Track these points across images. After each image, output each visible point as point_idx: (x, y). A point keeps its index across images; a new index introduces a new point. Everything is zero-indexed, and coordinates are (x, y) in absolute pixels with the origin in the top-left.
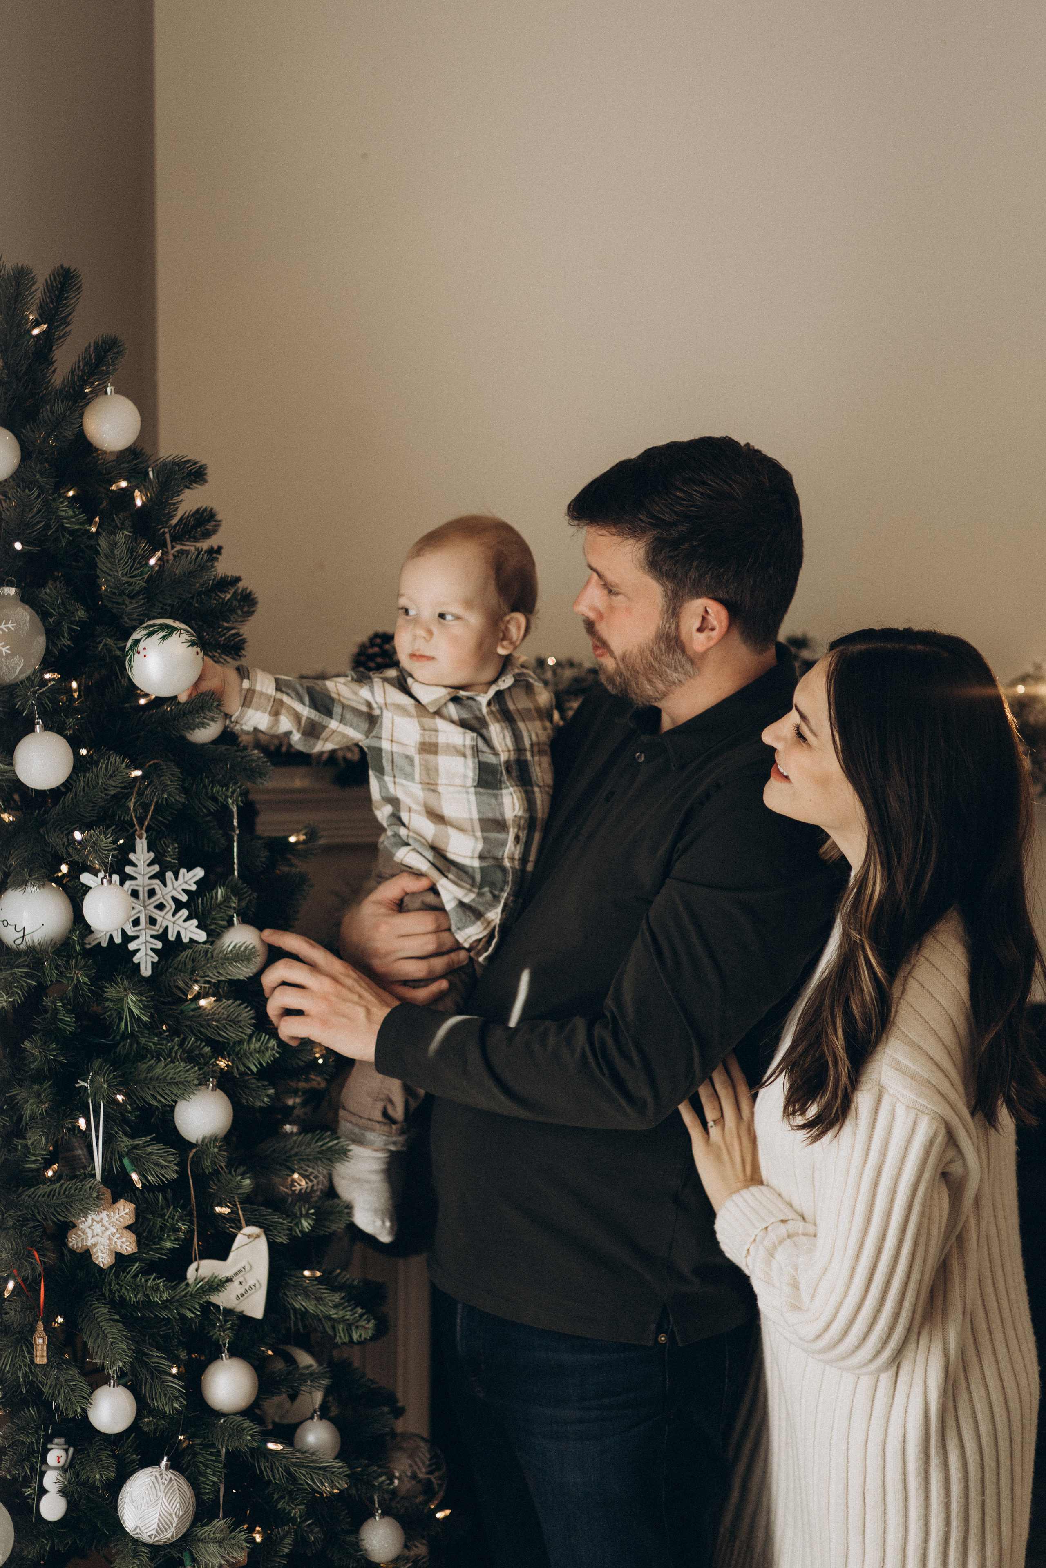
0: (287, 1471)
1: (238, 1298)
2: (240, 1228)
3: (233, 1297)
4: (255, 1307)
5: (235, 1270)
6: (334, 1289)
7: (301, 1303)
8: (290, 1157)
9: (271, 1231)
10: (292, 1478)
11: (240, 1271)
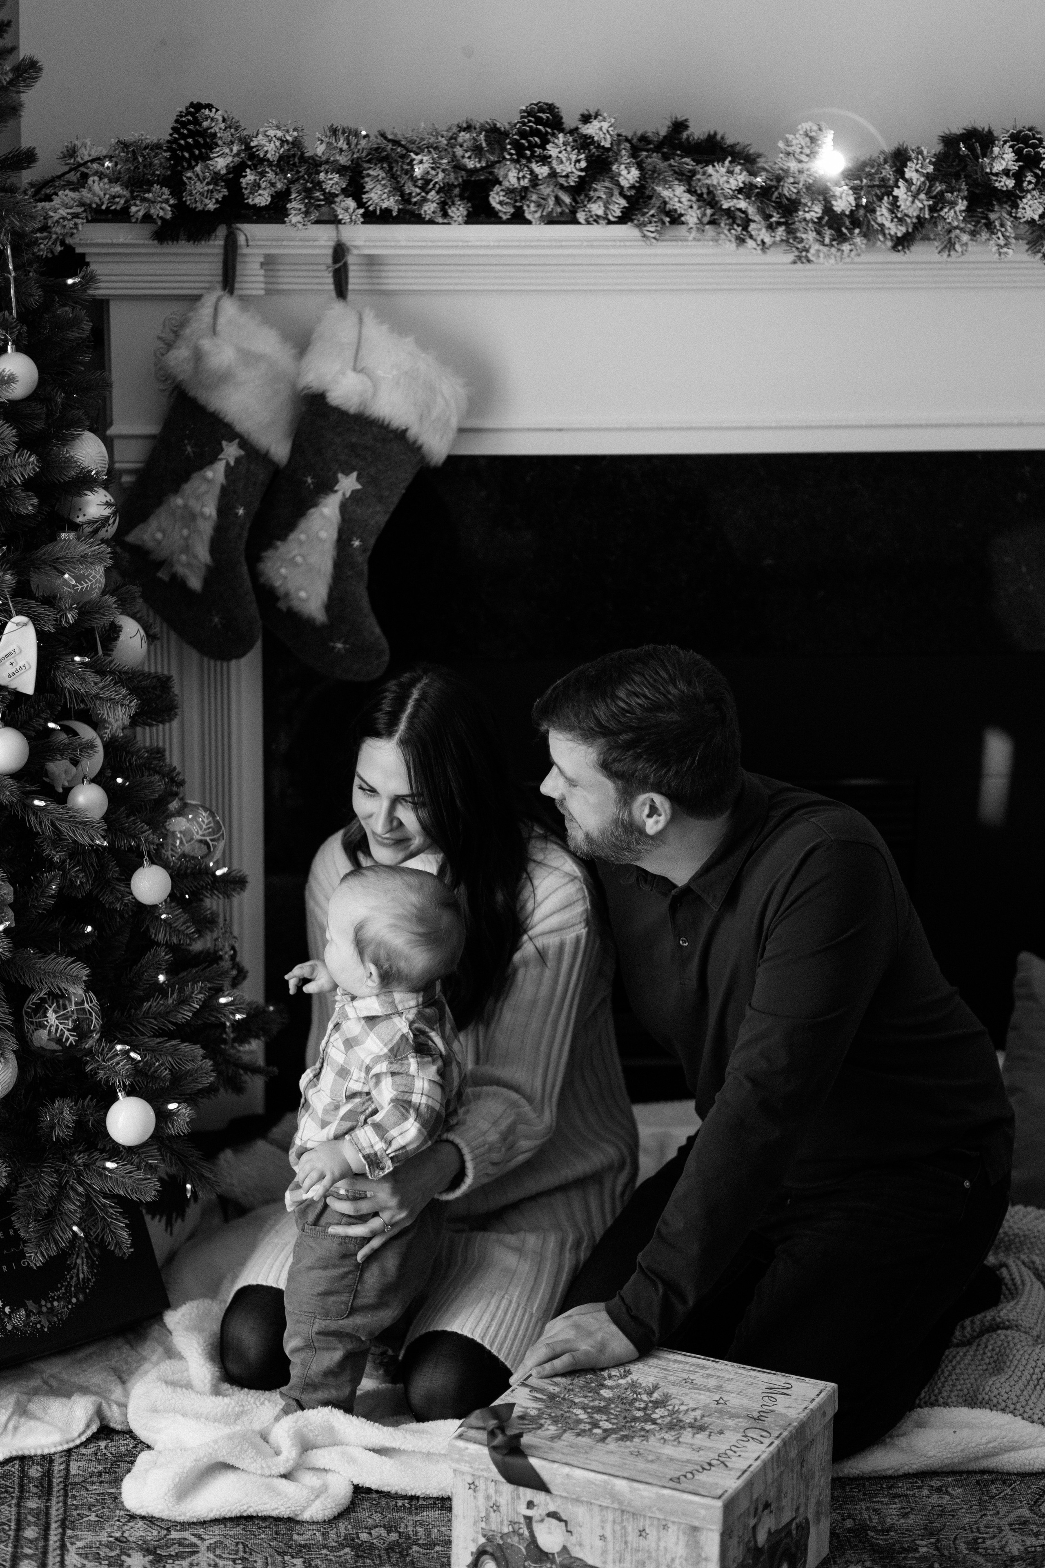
0: (53, 824)
1: (9, 676)
2: (11, 617)
3: (5, 674)
4: (27, 684)
5: (6, 652)
6: (101, 672)
7: (68, 683)
8: (58, 559)
9: (38, 620)
10: (57, 831)
11: (10, 654)
